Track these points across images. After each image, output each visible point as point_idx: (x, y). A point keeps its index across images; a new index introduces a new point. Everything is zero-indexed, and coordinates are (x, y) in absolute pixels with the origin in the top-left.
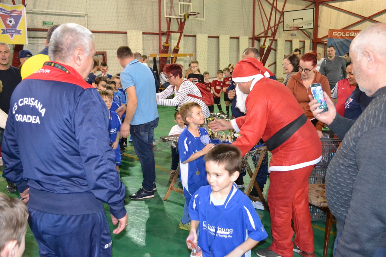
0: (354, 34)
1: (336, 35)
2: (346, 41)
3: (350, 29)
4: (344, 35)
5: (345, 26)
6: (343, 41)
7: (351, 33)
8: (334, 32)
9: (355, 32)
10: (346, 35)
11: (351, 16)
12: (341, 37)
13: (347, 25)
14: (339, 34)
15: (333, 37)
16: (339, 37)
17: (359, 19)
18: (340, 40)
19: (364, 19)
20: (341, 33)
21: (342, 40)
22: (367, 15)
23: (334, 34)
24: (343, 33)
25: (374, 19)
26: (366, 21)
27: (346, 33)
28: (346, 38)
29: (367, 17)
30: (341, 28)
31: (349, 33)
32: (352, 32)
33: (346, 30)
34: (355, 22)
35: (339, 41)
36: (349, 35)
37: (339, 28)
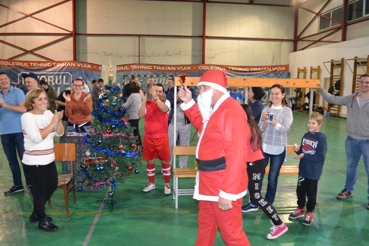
0: (20, 64)
1: (3, 64)
2: (13, 70)
3: (15, 60)
4: (11, 65)
5: (11, 57)
6: (10, 70)
7: (16, 63)
8: (2, 61)
9: (20, 62)
10: (13, 65)
11: (15, 49)
12: (8, 66)
13: (13, 56)
14: (6, 63)
15: (1, 66)
16: (6, 66)
17: (22, 52)
18: (8, 68)
19: (27, 52)
20: (8, 63)
21: (9, 68)
22: (29, 49)
23: (2, 63)
24: (9, 62)
25: (35, 52)
26: (28, 54)
27: (12, 63)
28: (13, 67)
29: (29, 50)
30: (8, 58)
31: (15, 63)
32: (18, 62)
33: (12, 61)
34: (20, 54)
35: (6, 69)
36: (15, 64)
37: (6, 58)
